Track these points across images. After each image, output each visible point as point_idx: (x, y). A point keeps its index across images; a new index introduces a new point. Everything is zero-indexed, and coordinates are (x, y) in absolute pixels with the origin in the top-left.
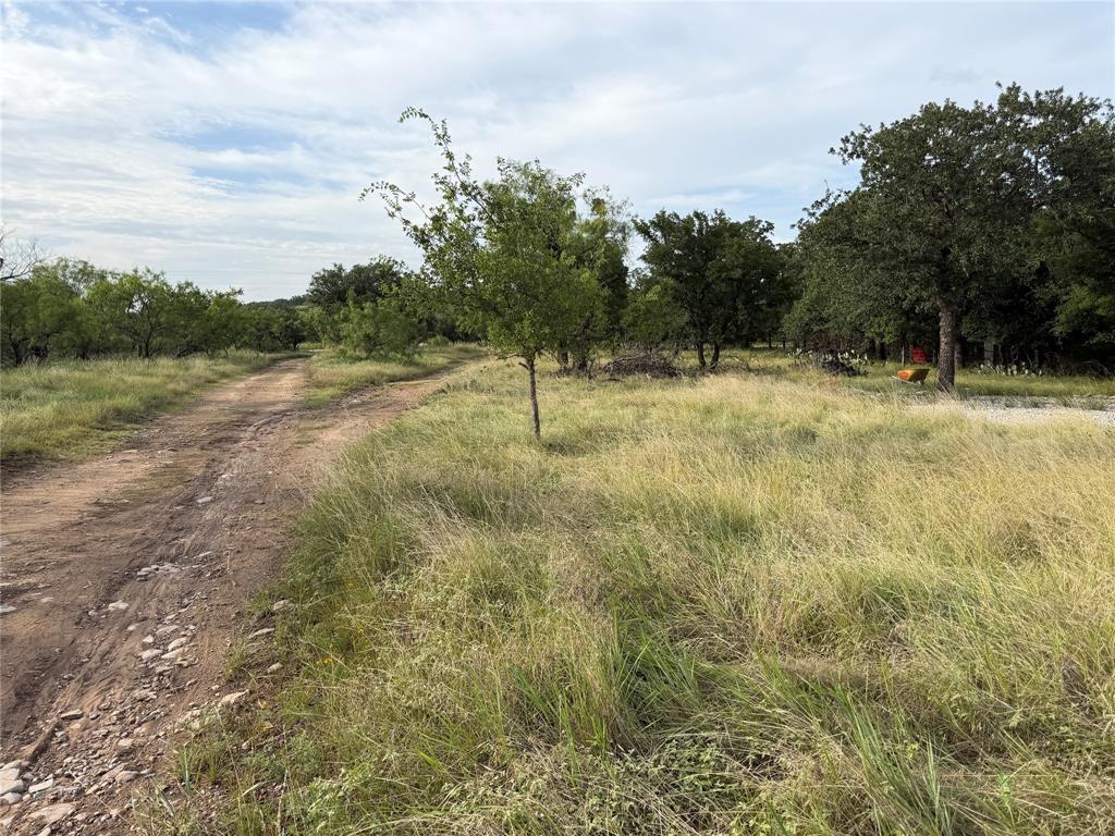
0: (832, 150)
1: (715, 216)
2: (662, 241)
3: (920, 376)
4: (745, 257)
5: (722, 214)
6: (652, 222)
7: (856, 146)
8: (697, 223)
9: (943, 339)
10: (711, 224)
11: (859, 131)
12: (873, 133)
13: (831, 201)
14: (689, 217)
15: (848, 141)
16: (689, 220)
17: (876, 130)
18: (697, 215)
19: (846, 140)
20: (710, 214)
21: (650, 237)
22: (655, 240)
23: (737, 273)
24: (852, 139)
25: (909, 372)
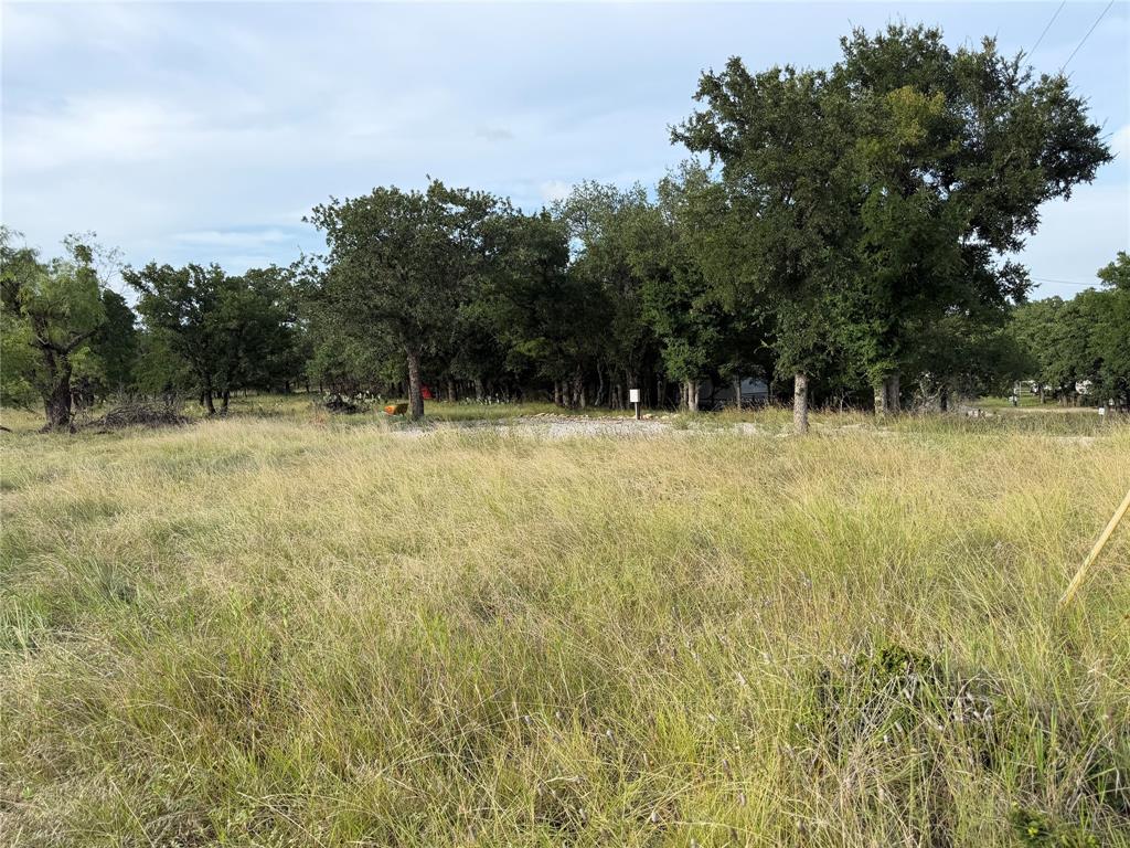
0: (305, 219)
1: (210, 269)
2: (156, 293)
3: (401, 409)
4: (240, 309)
5: (217, 267)
6: (143, 274)
7: (326, 218)
8: (193, 274)
9: (412, 378)
10: (208, 276)
11: (327, 203)
12: (340, 206)
13: (306, 263)
14: (185, 269)
15: (318, 211)
16: (185, 273)
17: (343, 203)
18: (192, 267)
19: (316, 210)
20: (206, 267)
21: (142, 287)
22: (147, 290)
23: (233, 324)
24: (321, 210)
25: (393, 407)
